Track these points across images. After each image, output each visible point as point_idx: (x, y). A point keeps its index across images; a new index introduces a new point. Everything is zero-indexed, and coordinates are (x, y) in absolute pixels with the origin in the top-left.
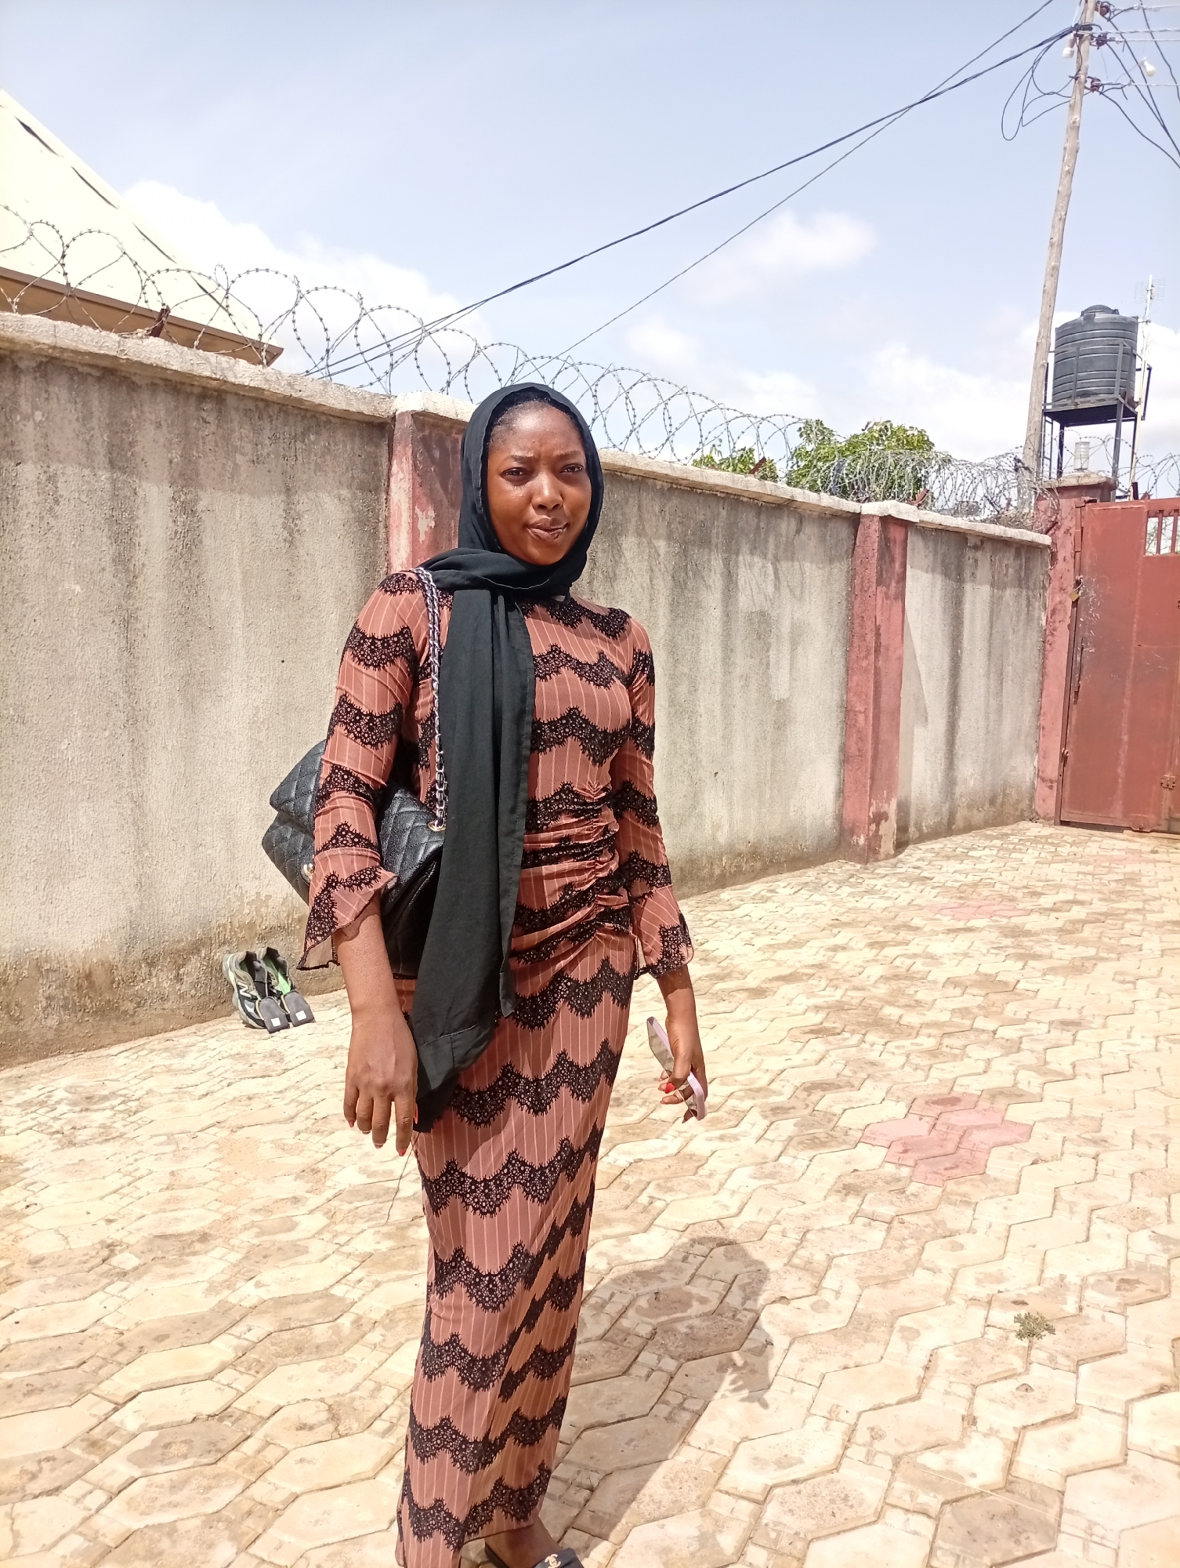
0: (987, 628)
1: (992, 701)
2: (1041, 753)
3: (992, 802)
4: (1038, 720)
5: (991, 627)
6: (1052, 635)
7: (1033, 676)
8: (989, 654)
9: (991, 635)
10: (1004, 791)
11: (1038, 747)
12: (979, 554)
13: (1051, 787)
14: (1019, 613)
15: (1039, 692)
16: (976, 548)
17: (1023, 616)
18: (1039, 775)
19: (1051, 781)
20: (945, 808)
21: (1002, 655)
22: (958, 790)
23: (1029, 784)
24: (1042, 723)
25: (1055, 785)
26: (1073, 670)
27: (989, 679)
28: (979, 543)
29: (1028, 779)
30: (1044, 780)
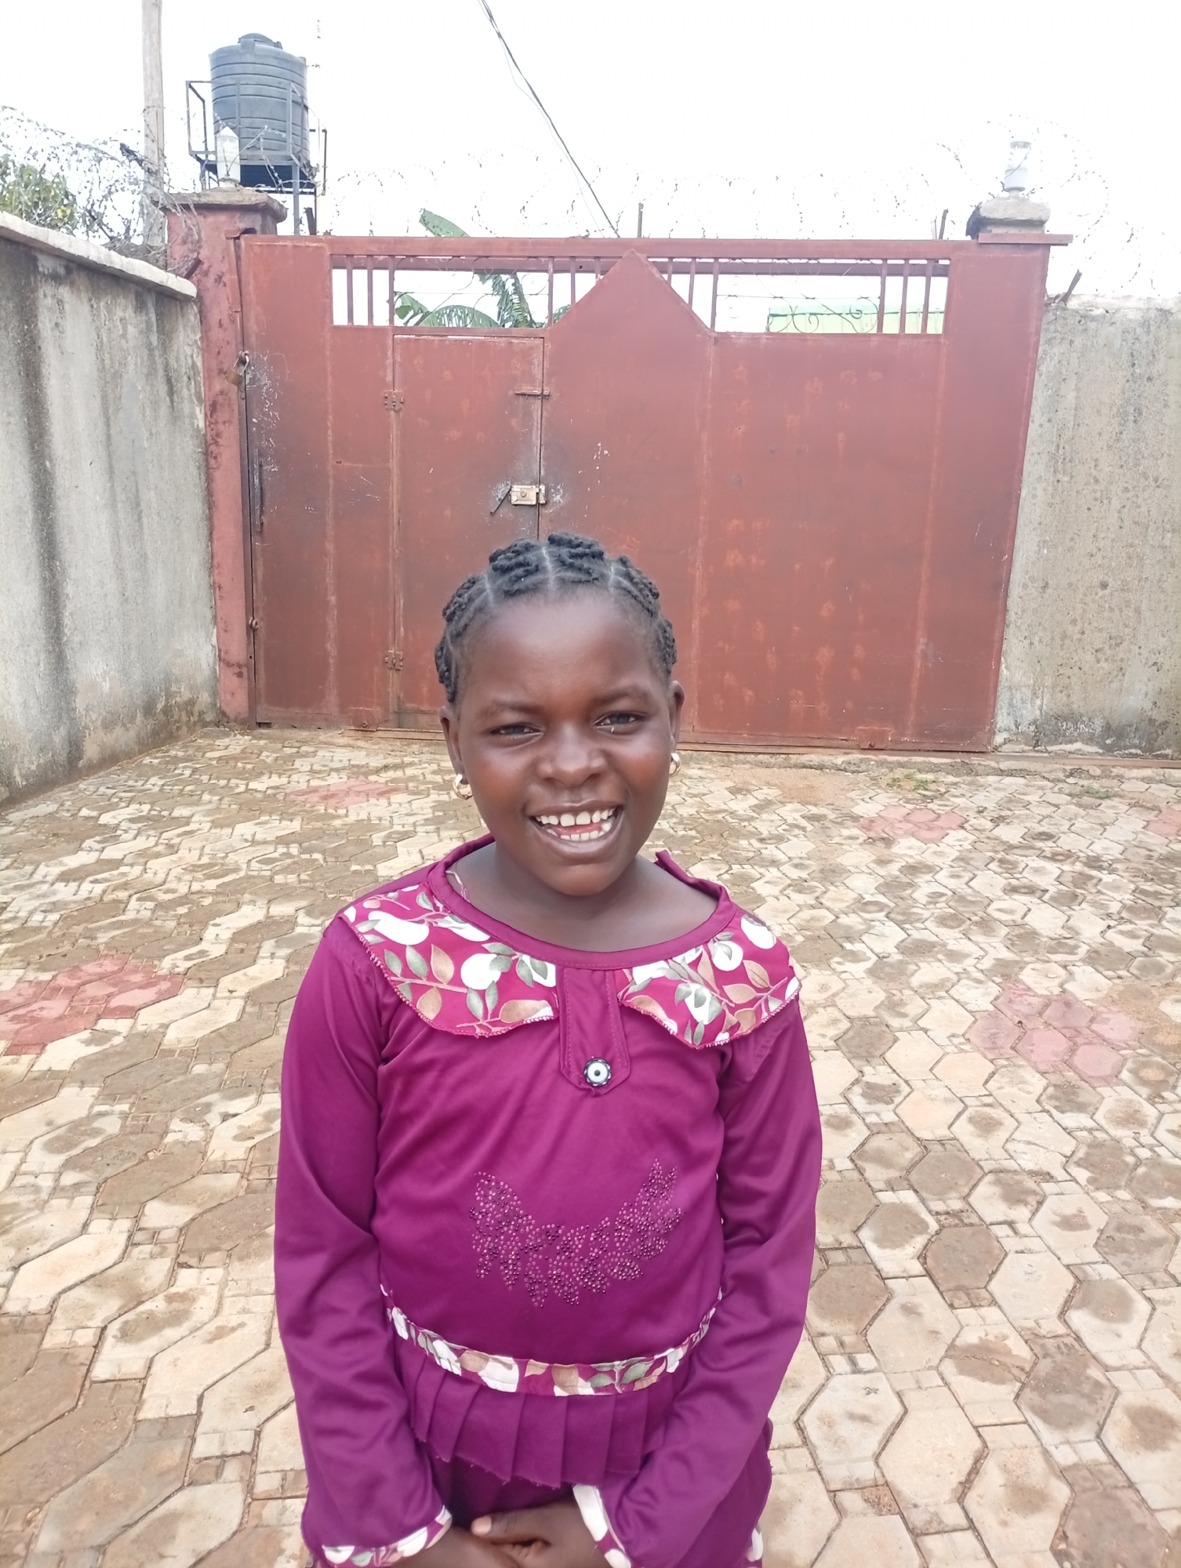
0: (101, 423)
1: (126, 549)
2: (221, 625)
3: (149, 710)
4: (211, 574)
5: (108, 425)
6: (216, 443)
7: (194, 507)
8: (111, 471)
9: (109, 437)
10: (167, 690)
11: (215, 617)
12: (64, 292)
13: (240, 675)
14: (155, 404)
15: (206, 532)
16: (55, 278)
17: (164, 410)
18: (222, 658)
19: (240, 666)
20: (59, 738)
21: (134, 473)
22: (80, 703)
23: (207, 672)
24: (218, 579)
25: (244, 670)
26: (253, 500)
27: (115, 512)
28: (61, 271)
29: (205, 666)
30: (229, 665)
